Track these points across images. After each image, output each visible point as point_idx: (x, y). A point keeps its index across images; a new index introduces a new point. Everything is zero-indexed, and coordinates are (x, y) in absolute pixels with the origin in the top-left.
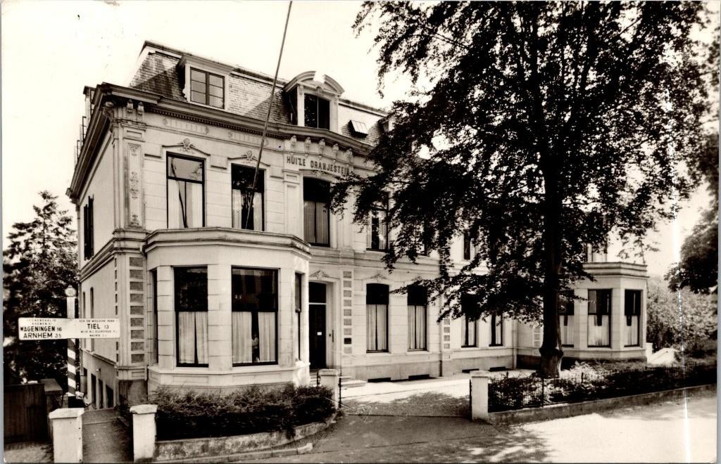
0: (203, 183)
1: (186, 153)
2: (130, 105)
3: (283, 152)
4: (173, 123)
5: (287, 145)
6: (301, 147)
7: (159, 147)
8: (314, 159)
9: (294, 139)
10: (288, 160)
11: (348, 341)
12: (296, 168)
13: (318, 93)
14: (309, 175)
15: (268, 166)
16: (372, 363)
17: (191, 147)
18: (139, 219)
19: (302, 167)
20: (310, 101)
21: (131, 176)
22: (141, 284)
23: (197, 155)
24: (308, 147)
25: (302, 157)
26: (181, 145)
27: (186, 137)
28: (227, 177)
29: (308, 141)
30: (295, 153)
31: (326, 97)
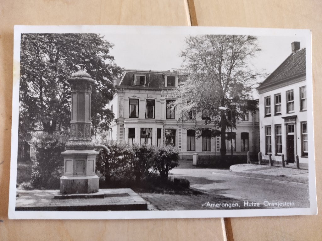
0: (138, 105)
1: (134, 98)
2: (121, 89)
3: (160, 94)
4: (131, 91)
5: (161, 92)
6: (165, 92)
7: (128, 98)
8: (169, 95)
9: (163, 91)
10: (162, 96)
11: (180, 147)
12: (164, 98)
13: (172, 75)
14: (168, 99)
15: (156, 98)
16: (188, 154)
17: (136, 96)
18: (122, 116)
19: (166, 98)
20: (169, 78)
21: (121, 105)
22: (122, 132)
23: (137, 98)
24: (167, 92)
25: (166, 95)
26: (133, 96)
27: (134, 94)
28: (144, 103)
29: (167, 90)
30: (164, 94)
31: (174, 76)
